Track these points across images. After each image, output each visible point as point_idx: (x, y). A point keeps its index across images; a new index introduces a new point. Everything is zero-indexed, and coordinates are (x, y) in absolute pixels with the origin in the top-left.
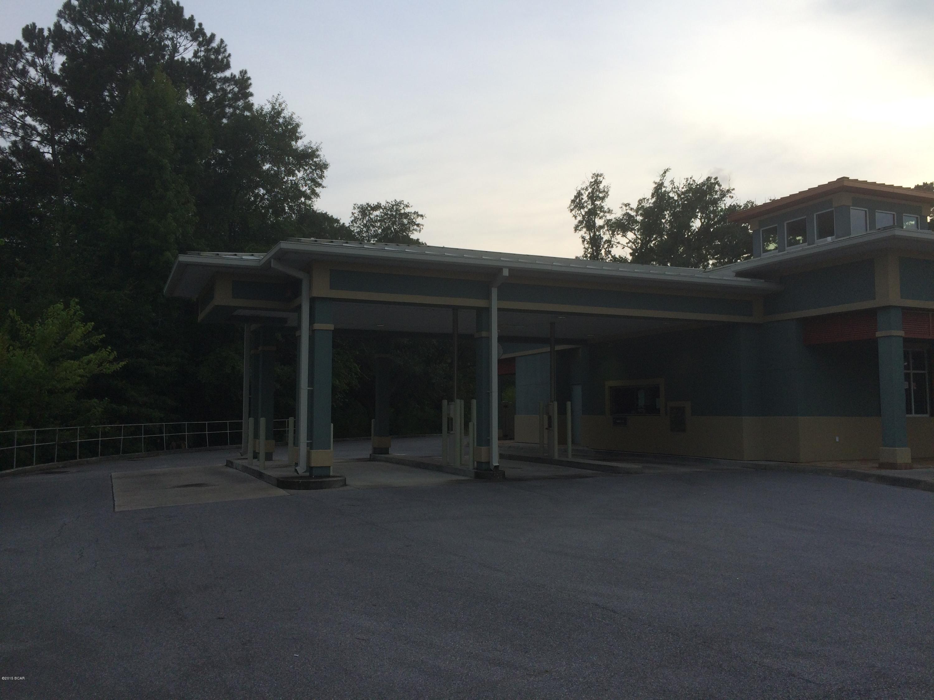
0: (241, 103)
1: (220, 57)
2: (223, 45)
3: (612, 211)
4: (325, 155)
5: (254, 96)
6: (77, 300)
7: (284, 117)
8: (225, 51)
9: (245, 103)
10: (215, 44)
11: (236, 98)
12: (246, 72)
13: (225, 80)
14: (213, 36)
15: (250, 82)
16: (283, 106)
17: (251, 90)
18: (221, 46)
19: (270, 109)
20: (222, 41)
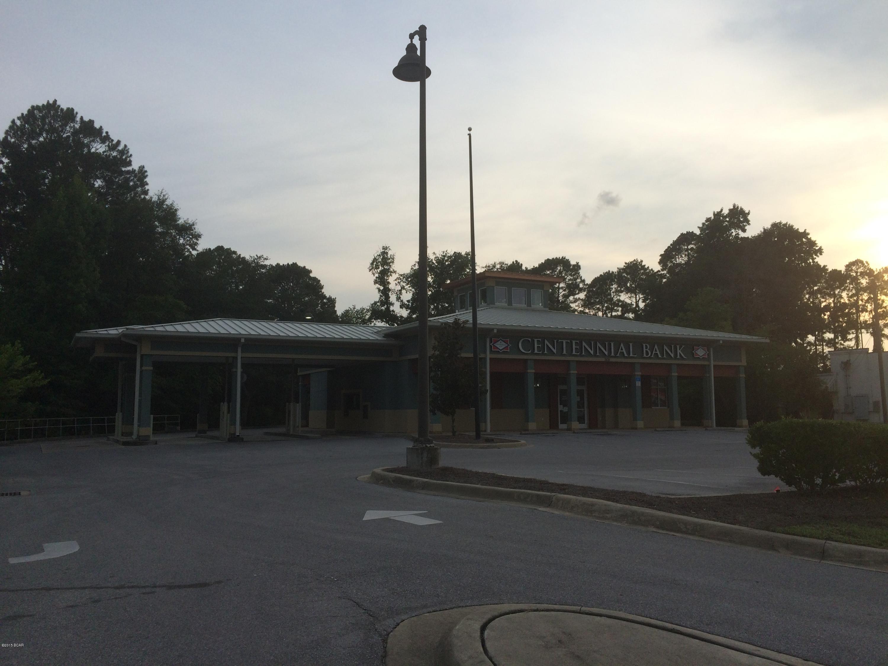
0: (139, 189)
1: (124, 157)
2: (126, 149)
3: (396, 271)
4: (198, 229)
5: (149, 185)
6: (19, 341)
7: (167, 205)
8: (128, 152)
9: (142, 190)
10: (121, 148)
11: (135, 186)
12: (143, 167)
13: (128, 172)
14: (119, 142)
15: (146, 174)
16: (166, 197)
17: (147, 180)
18: (124, 149)
19: (156, 199)
20: (126, 146)
